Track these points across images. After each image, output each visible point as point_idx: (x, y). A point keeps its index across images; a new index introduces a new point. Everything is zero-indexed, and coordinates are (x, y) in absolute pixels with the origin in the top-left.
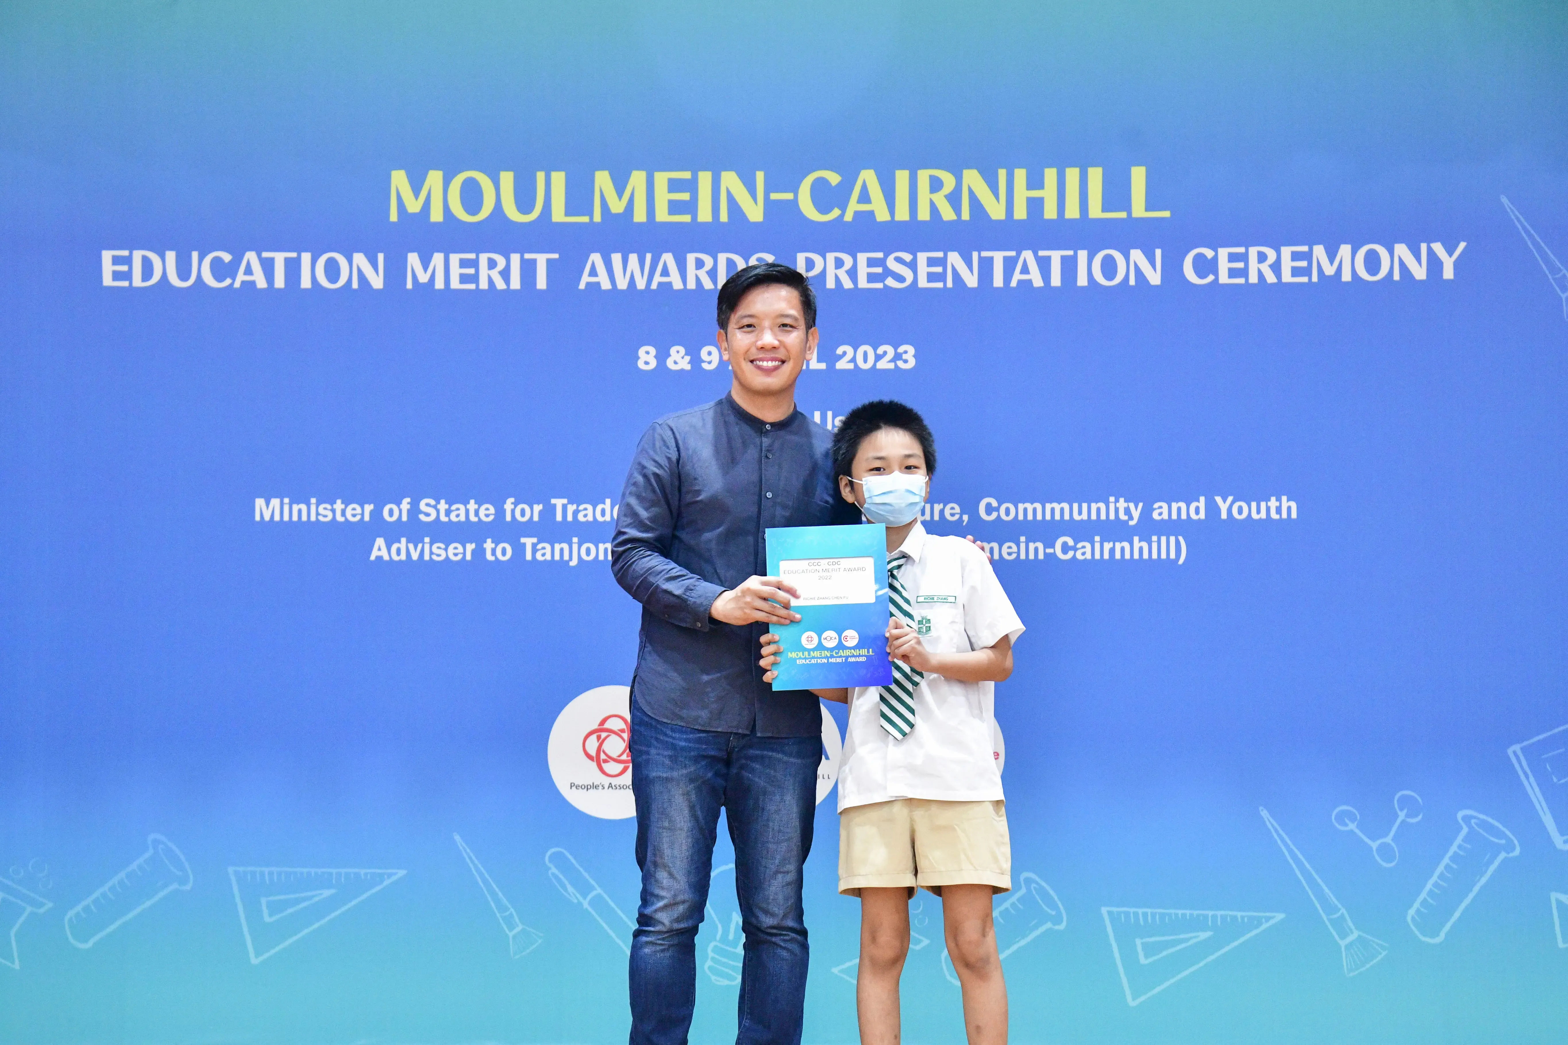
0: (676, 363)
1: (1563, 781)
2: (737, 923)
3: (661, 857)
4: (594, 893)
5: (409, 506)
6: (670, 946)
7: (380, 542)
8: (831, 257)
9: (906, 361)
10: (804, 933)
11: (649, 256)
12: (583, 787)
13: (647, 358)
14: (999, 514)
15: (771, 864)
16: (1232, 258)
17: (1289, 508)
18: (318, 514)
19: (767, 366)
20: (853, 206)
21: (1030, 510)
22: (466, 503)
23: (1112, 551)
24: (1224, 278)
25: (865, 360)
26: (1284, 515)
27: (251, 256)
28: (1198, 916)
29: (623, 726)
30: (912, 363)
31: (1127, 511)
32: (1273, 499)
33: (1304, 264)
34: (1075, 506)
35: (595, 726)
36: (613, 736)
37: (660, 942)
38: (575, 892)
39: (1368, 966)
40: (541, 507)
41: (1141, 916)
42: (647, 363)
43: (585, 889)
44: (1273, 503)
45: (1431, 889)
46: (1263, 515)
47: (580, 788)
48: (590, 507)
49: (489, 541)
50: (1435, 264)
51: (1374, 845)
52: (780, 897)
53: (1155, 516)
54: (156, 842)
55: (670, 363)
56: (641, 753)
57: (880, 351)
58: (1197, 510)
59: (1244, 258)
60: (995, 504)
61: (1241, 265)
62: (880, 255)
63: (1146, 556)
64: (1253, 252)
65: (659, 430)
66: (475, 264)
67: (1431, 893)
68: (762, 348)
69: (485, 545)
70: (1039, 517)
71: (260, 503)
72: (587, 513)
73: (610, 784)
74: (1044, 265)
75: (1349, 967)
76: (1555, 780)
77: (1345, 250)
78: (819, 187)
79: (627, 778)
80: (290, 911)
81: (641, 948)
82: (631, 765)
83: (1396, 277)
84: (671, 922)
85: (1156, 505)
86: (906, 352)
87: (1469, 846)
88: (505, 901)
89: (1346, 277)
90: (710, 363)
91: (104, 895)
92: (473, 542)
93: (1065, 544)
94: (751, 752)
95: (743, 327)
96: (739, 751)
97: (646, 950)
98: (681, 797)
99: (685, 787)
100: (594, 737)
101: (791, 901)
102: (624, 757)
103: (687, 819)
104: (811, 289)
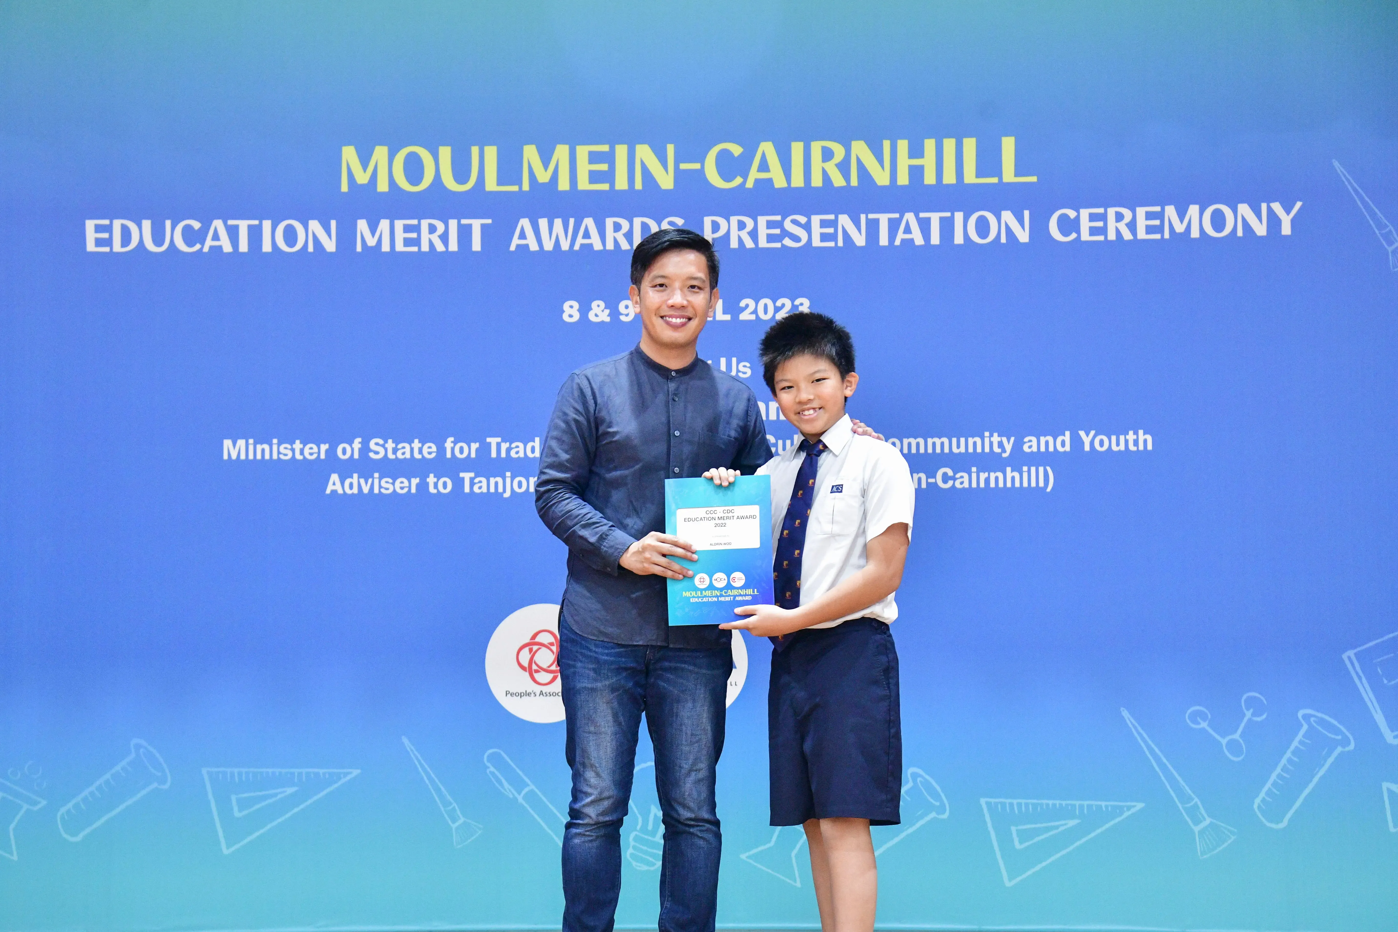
0: (596, 315)
1: (1393, 682)
3: (589, 758)
4: (527, 790)
5: (360, 446)
6: (597, 837)
7: (335, 477)
8: (734, 220)
10: (717, 823)
11: (572, 221)
12: (517, 694)
13: (571, 312)
15: (685, 765)
16: (1093, 217)
17: (1145, 441)
18: (279, 453)
19: (675, 322)
20: (754, 174)
22: (410, 442)
23: (987, 480)
24: (1085, 236)
25: (766, 312)
26: (1141, 447)
27: (218, 224)
28: (1066, 805)
29: (552, 639)
31: (1001, 445)
32: (1131, 433)
33: (1157, 222)
34: (954, 440)
35: (527, 640)
36: (544, 649)
37: (588, 833)
38: (510, 787)
39: (1219, 849)
40: (477, 445)
41: (1015, 805)
42: (571, 316)
43: (518, 785)
44: (1131, 436)
45: (1275, 780)
46: (1122, 447)
47: (514, 695)
48: (521, 445)
49: (432, 475)
50: (1274, 221)
51: (1224, 741)
52: (695, 794)
53: (1026, 448)
54: (138, 747)
55: (591, 316)
56: (569, 666)
57: (779, 303)
58: (1063, 443)
59: (1103, 217)
61: (1100, 224)
62: (778, 218)
63: (1017, 484)
64: (1111, 212)
66: (417, 229)
67: (1275, 784)
68: (672, 306)
69: (428, 480)
70: (922, 450)
71: (227, 443)
72: (519, 450)
73: (541, 691)
74: (925, 226)
75: (1202, 850)
76: (1385, 682)
77: (1193, 210)
78: (724, 157)
79: (557, 686)
80: (257, 806)
81: (571, 839)
82: (559, 674)
83: (1240, 233)
84: (598, 815)
85: (1026, 439)
86: (802, 304)
87: (1307, 741)
88: (449, 797)
89: (1195, 234)
90: (627, 315)
91: (92, 794)
92: (418, 477)
93: (945, 475)
94: (667, 664)
95: (656, 286)
96: (655, 663)
97: (577, 841)
98: (605, 705)
99: (608, 696)
100: (526, 650)
101: (704, 795)
102: (554, 667)
103: (611, 723)
104: (716, 254)
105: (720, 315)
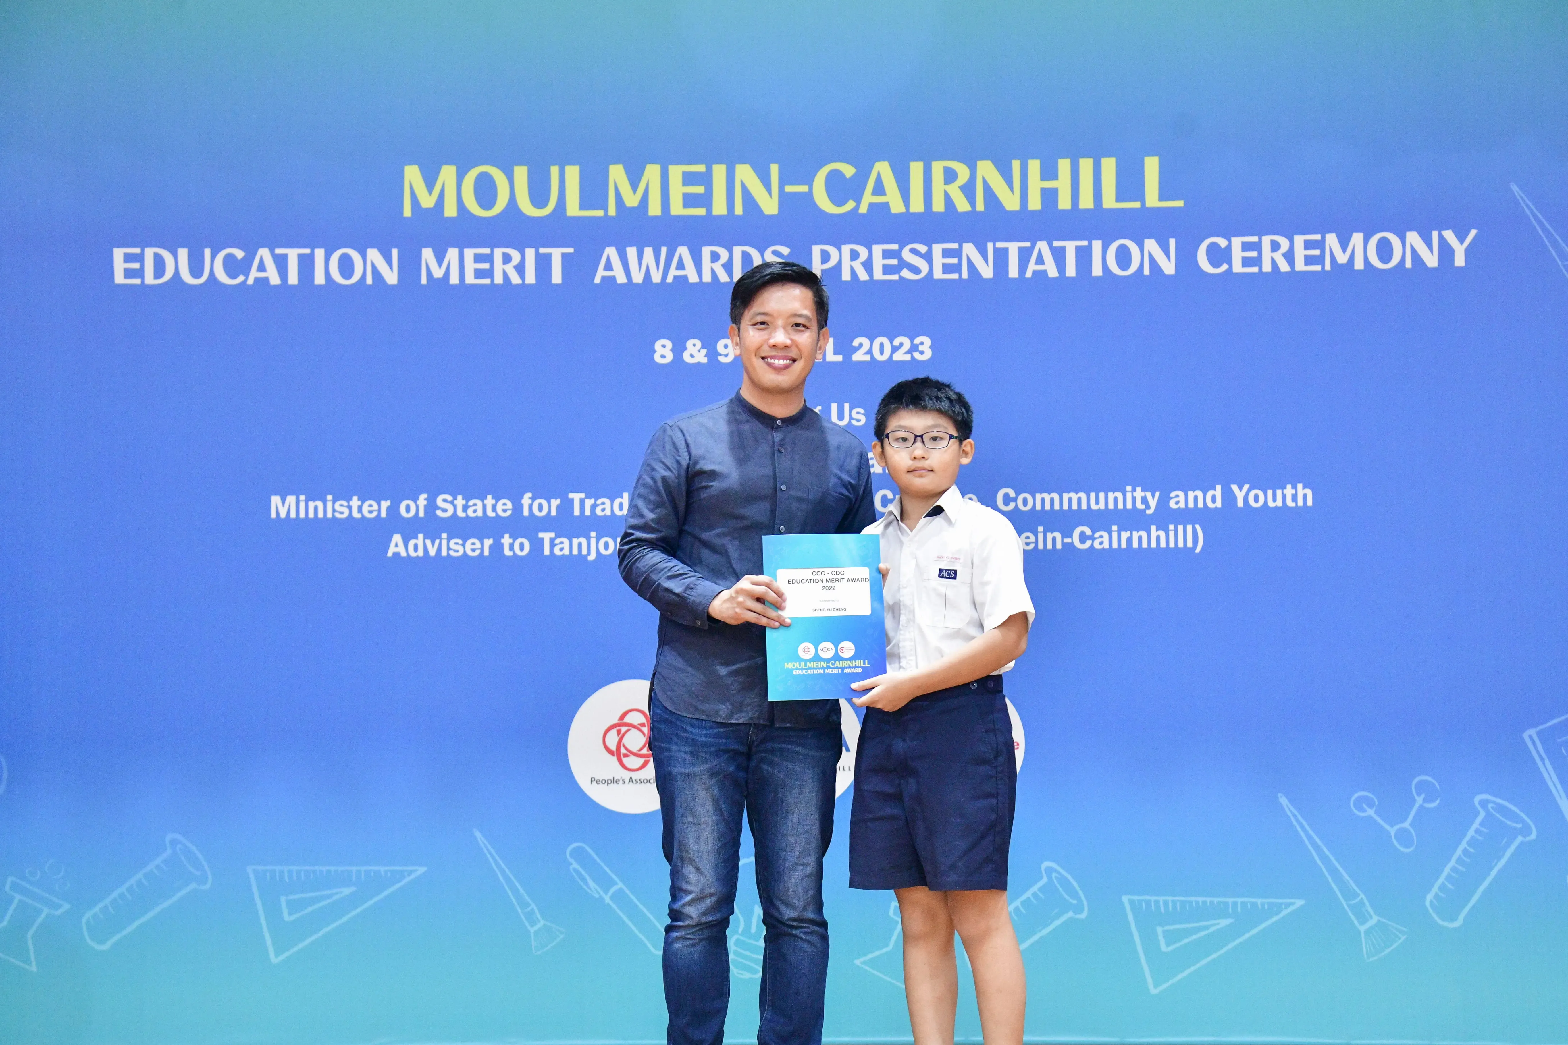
0: (692, 356)
2: (759, 915)
3: (687, 852)
4: (614, 888)
5: (425, 502)
6: (700, 940)
7: (397, 538)
8: (846, 249)
9: (922, 353)
10: (824, 924)
11: (664, 250)
12: (604, 782)
13: (663, 352)
14: (1016, 505)
15: (790, 858)
16: (1246, 247)
17: (1305, 496)
18: (334, 511)
19: (778, 364)
20: (868, 198)
21: (1047, 500)
22: (483, 498)
23: (1130, 540)
24: (1238, 267)
25: (882, 352)
26: (1300, 503)
27: (264, 253)
28: (1219, 903)
29: (643, 720)
30: (928, 354)
31: (1144, 500)
32: (1289, 487)
33: (1317, 252)
34: (1093, 495)
35: (615, 721)
36: (633, 731)
37: (689, 936)
38: (596, 886)
39: (1387, 951)
40: (558, 501)
41: (1161, 903)
42: (663, 357)
43: (606, 883)
44: (1289, 491)
45: (1449, 874)
46: (1279, 503)
47: (600, 783)
48: (607, 501)
49: (507, 536)
50: (1446, 252)
51: (1393, 831)
52: (800, 891)
53: (1172, 504)
54: (174, 843)
55: (686, 357)
56: (663, 750)
57: (896, 342)
58: (1214, 499)
59: (1257, 247)
60: (1012, 494)
61: (1254, 254)
62: (895, 247)
63: (1163, 545)
64: (1266, 240)
65: (669, 431)
66: (489, 258)
67: (1448, 878)
68: (774, 346)
69: (503, 541)
70: (1057, 507)
71: (275, 500)
72: (606, 507)
73: (631, 778)
74: (1059, 255)
75: (1369, 951)
77: (1357, 238)
78: (834, 179)
80: (310, 909)
81: (672, 943)
82: (652, 759)
83: (1408, 264)
84: (700, 915)
85: (1173, 494)
86: (922, 343)
87: (1485, 830)
88: (526, 897)
89: (1359, 265)
90: (726, 356)
91: (122, 896)
92: (491, 538)
93: (1082, 535)
94: (770, 745)
95: (756, 324)
96: (758, 745)
97: (677, 946)
98: (704, 792)
99: (707, 781)
100: (614, 732)
101: (811, 893)
102: (645, 751)
103: (711, 813)
104: (825, 290)
105: (831, 356)
